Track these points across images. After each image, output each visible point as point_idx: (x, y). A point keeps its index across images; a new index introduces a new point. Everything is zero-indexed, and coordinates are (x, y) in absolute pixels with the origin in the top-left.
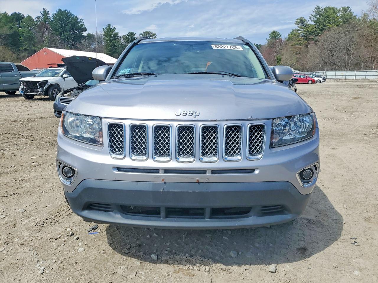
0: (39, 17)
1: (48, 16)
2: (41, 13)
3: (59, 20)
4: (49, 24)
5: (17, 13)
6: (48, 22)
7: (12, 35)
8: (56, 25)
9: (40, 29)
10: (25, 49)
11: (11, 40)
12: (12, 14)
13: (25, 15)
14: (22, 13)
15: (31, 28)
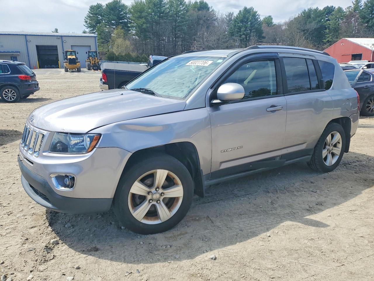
0: (350, 7)
1: (359, 4)
2: (353, 2)
3: (370, 7)
4: (358, 12)
5: (330, 6)
6: (358, 11)
7: (318, 28)
8: (365, 13)
9: (348, 20)
10: (328, 40)
11: (316, 34)
12: (324, 9)
13: (336, 7)
14: (334, 6)
15: (338, 20)
